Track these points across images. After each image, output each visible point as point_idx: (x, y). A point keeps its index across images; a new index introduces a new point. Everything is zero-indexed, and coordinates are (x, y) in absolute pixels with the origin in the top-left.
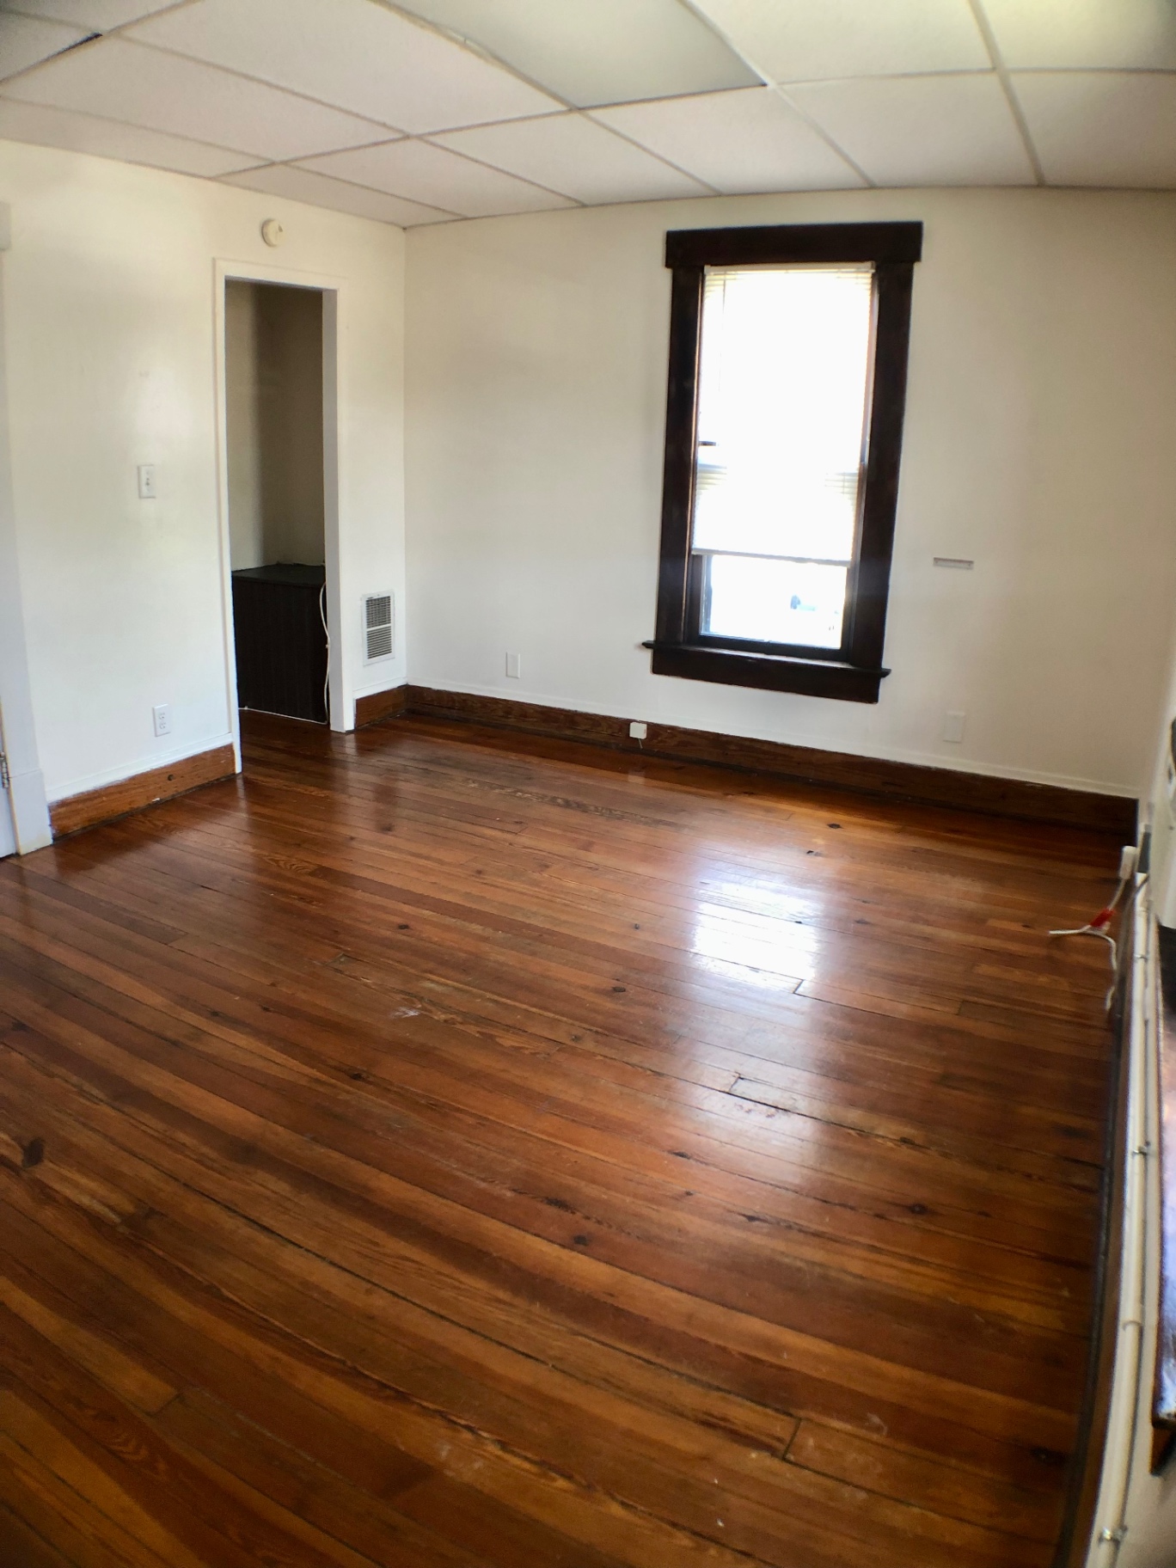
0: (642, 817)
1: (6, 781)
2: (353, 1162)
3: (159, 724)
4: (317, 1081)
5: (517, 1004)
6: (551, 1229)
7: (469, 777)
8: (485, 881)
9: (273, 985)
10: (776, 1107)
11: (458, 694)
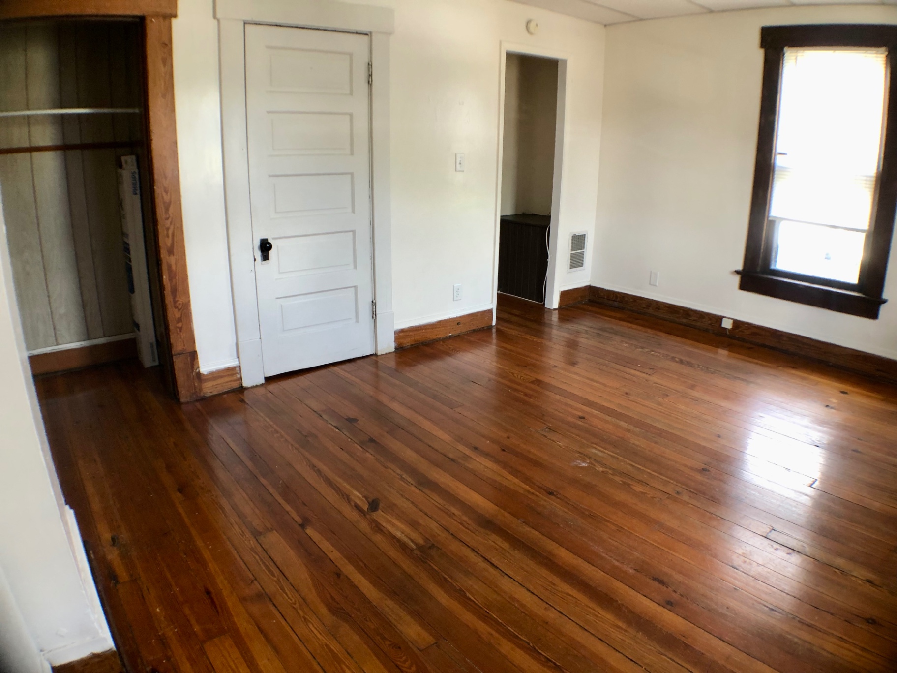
0: (726, 374)
1: (374, 316)
2: (545, 538)
3: (456, 295)
4: (529, 492)
5: (644, 469)
6: (653, 594)
7: (623, 340)
8: (630, 399)
9: (508, 438)
10: (793, 550)
11: (619, 293)
